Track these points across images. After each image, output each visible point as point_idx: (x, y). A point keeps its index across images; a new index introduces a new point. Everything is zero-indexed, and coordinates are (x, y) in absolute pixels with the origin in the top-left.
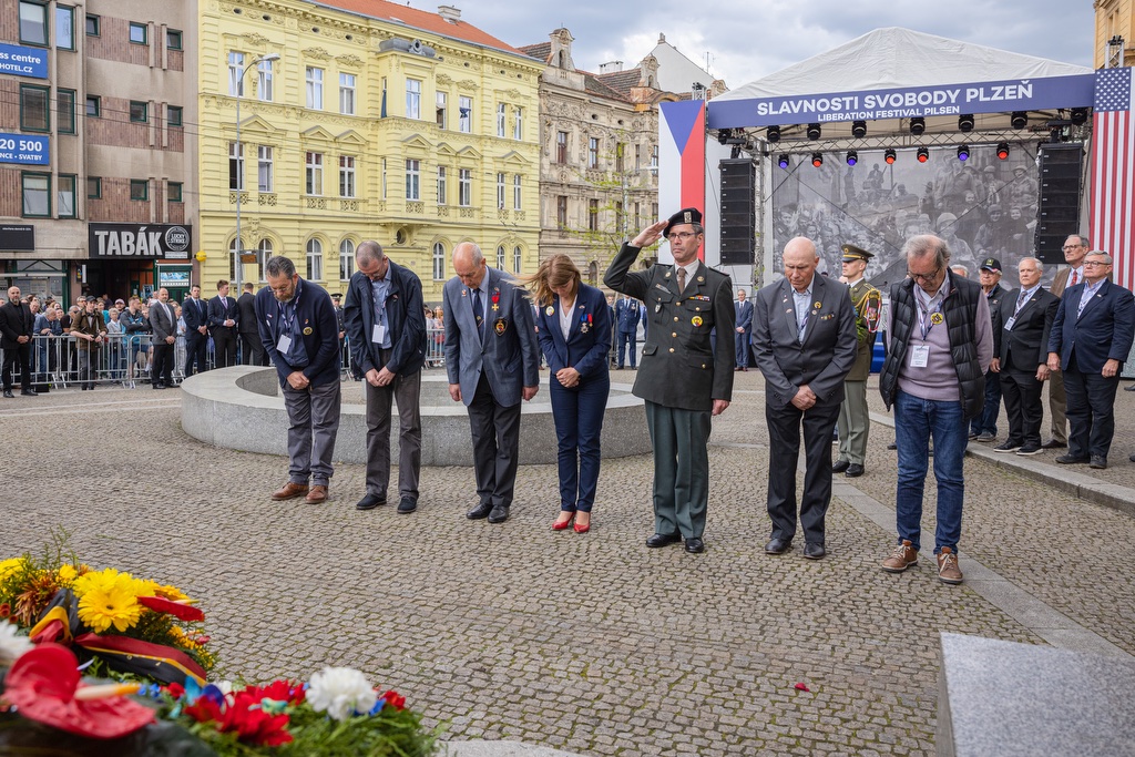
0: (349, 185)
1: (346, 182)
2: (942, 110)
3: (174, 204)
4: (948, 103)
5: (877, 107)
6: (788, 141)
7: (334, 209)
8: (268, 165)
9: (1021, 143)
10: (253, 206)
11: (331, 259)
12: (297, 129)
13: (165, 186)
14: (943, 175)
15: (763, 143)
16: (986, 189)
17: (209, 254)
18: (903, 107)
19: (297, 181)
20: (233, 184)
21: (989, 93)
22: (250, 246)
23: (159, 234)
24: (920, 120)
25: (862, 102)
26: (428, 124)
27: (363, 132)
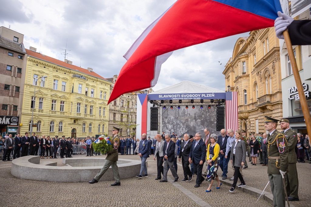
0: (63, 108)
1: (62, 108)
2: (197, 98)
3: (15, 111)
4: (198, 97)
5: (184, 97)
6: (165, 103)
7: (58, 114)
8: (42, 102)
9: (213, 105)
10: (37, 113)
11: (57, 126)
12: (50, 94)
13: (13, 106)
14: (197, 111)
15: (160, 103)
16: (206, 115)
17: (23, 124)
18: (189, 97)
19: (49, 107)
20: (32, 107)
21: (206, 95)
22: (35, 123)
23: (9, 119)
24: (193, 100)
25: (181, 96)
26: (83, 95)
27: (67, 96)
